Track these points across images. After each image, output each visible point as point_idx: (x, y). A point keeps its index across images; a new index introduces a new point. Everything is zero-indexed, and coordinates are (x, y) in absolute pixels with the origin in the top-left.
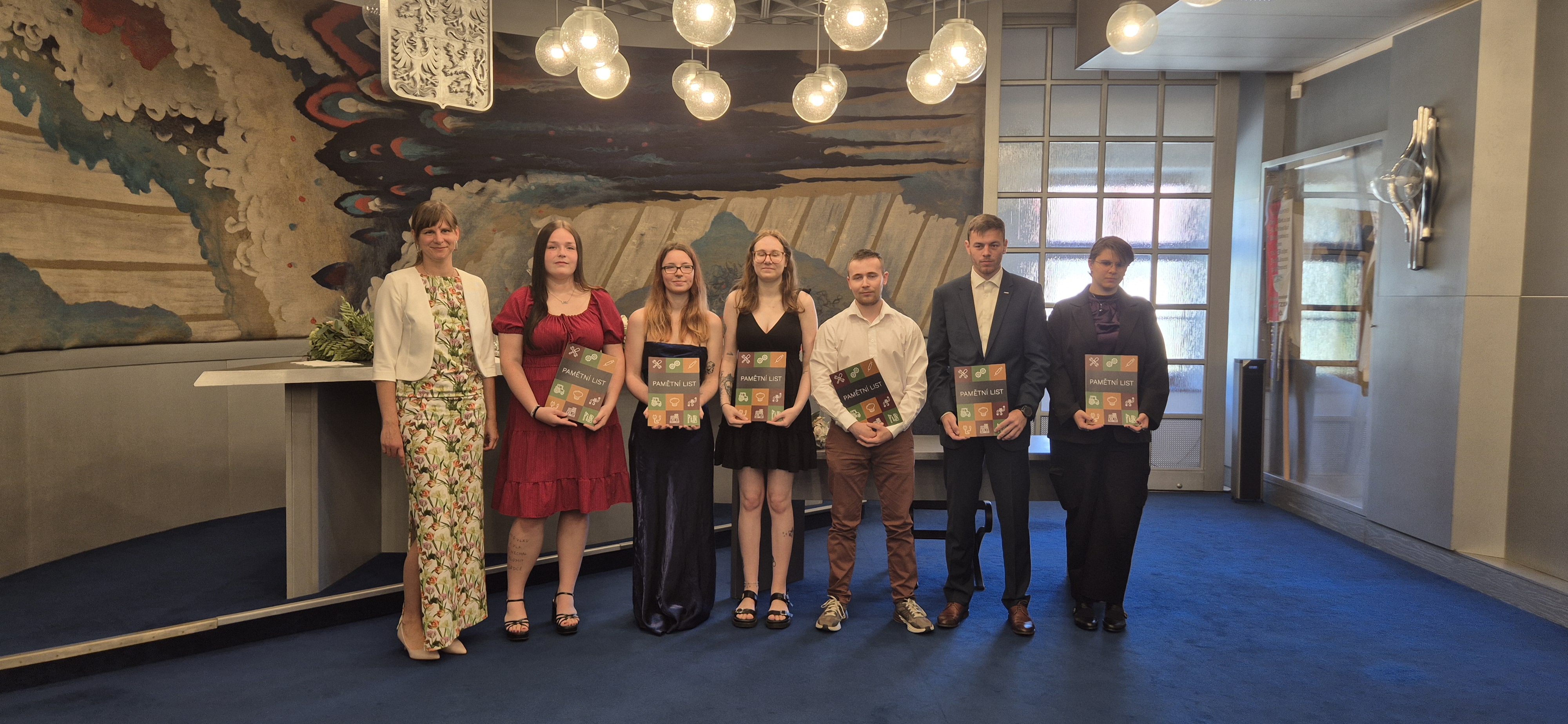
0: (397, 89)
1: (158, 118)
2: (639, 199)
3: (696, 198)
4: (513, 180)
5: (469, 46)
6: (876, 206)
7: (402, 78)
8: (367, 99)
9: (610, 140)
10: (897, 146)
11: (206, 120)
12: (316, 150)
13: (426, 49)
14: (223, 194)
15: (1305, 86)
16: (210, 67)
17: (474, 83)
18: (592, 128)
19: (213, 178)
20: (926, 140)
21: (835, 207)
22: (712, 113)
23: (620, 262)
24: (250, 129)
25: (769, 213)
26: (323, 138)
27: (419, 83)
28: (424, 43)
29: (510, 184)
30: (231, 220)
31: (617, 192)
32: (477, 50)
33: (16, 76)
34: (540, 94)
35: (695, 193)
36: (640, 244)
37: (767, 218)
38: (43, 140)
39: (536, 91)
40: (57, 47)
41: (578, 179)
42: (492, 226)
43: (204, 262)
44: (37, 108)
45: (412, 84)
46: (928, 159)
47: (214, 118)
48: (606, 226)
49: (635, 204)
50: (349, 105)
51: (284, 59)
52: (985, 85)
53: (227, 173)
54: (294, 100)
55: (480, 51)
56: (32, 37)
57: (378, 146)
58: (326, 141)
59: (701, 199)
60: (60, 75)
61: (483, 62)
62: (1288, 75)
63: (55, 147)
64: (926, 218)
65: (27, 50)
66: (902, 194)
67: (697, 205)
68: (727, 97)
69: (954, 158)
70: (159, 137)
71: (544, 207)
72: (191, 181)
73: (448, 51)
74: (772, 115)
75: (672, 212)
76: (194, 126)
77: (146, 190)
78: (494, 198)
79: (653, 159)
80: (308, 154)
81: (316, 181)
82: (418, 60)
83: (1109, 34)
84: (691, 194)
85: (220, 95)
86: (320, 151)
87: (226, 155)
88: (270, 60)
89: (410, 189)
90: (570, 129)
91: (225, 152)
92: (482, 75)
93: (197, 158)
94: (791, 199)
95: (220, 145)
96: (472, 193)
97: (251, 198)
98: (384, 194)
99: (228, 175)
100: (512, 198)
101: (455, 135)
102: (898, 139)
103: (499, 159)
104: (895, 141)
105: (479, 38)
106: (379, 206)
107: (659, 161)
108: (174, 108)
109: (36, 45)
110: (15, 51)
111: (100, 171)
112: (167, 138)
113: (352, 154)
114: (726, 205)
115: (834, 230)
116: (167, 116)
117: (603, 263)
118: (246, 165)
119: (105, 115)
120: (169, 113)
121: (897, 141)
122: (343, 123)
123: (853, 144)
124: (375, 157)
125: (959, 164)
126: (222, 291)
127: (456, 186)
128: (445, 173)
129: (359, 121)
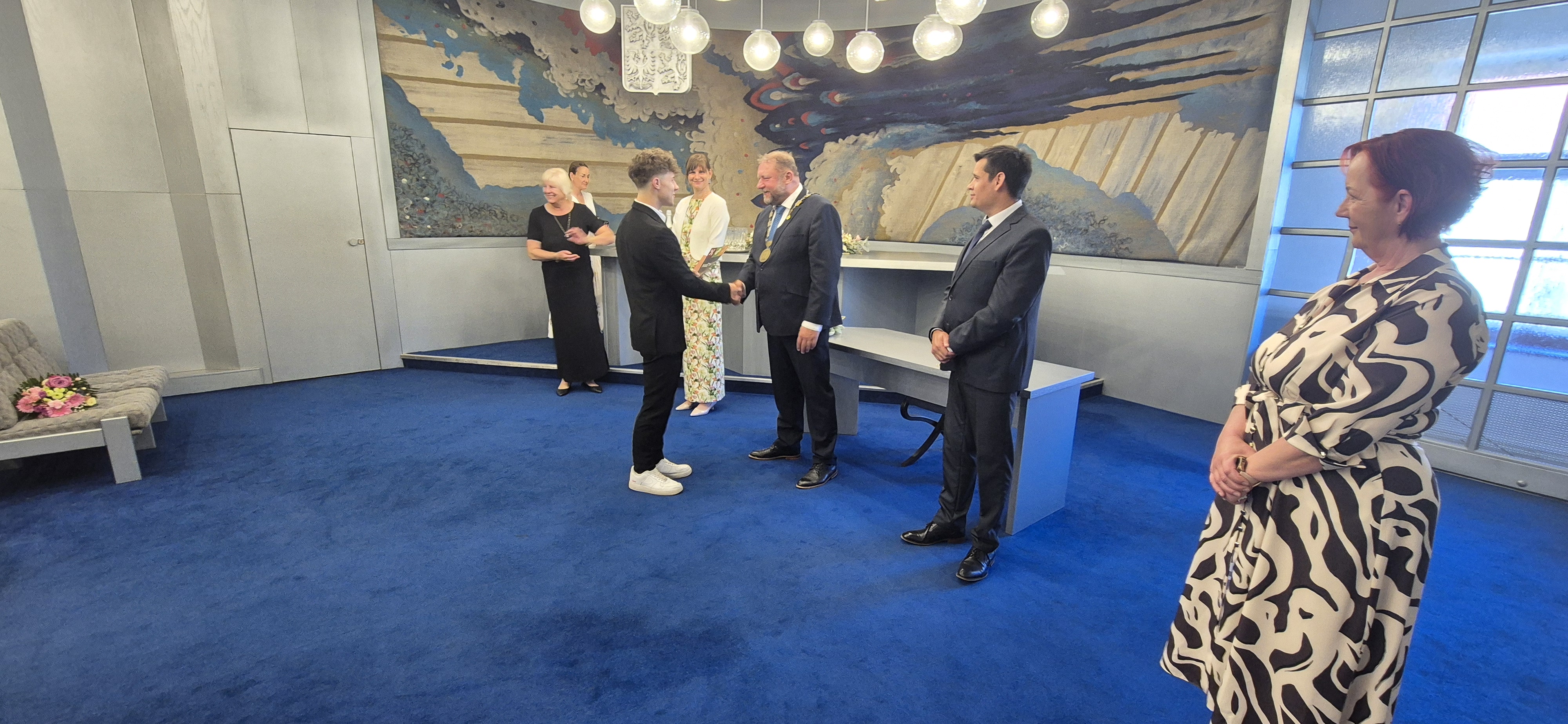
0: (631, 88)
1: (663, 118)
2: (961, 139)
3: (1002, 134)
4: (877, 133)
5: (673, 50)
6: (1152, 128)
8: (788, 90)
9: (944, 94)
10: (1181, 63)
11: (691, 116)
12: (755, 126)
13: (646, 58)
17: (677, 75)
18: (933, 87)
20: (1215, 51)
21: (1112, 132)
23: (943, 189)
24: (718, 118)
25: (1055, 143)
26: (761, 117)
27: (643, 82)
28: (644, 54)
29: (875, 135)
31: (946, 135)
33: (579, 106)
34: (900, 68)
35: (1002, 130)
36: (959, 173)
37: (1054, 147)
38: (595, 135)
39: (897, 66)
40: (605, 88)
41: (920, 127)
42: (861, 166)
44: (592, 119)
45: (638, 83)
46: (1214, 72)
47: (698, 114)
48: (936, 161)
49: (958, 143)
50: (777, 96)
51: (740, 73)
54: (743, 97)
56: (589, 85)
57: (793, 119)
59: (1005, 134)
63: (604, 138)
64: (1203, 135)
65: (586, 92)
66: (1178, 113)
69: (1244, 67)
70: (666, 129)
71: (895, 150)
72: (683, 150)
73: (661, 56)
76: (684, 120)
78: (863, 147)
79: (973, 106)
80: (750, 129)
81: (755, 145)
82: (640, 66)
84: (998, 131)
85: (701, 101)
86: (758, 126)
87: (703, 134)
88: (731, 75)
89: (812, 145)
90: (917, 90)
91: (703, 132)
93: (686, 137)
94: (1075, 128)
95: (700, 129)
96: (849, 144)
97: (717, 156)
100: (875, 145)
101: (842, 105)
102: (1184, 55)
103: (868, 119)
104: (1180, 58)
107: (978, 107)
108: (674, 112)
109: (591, 89)
110: (579, 93)
112: (670, 128)
113: (777, 126)
114: (1023, 138)
115: (1109, 153)
116: (669, 116)
117: (932, 189)
118: (714, 138)
119: (632, 119)
120: (671, 114)
121: (1183, 58)
122: (773, 107)
123: (1138, 68)
124: (791, 126)
125: (1248, 73)
127: (840, 140)
128: (834, 132)
129: (782, 104)
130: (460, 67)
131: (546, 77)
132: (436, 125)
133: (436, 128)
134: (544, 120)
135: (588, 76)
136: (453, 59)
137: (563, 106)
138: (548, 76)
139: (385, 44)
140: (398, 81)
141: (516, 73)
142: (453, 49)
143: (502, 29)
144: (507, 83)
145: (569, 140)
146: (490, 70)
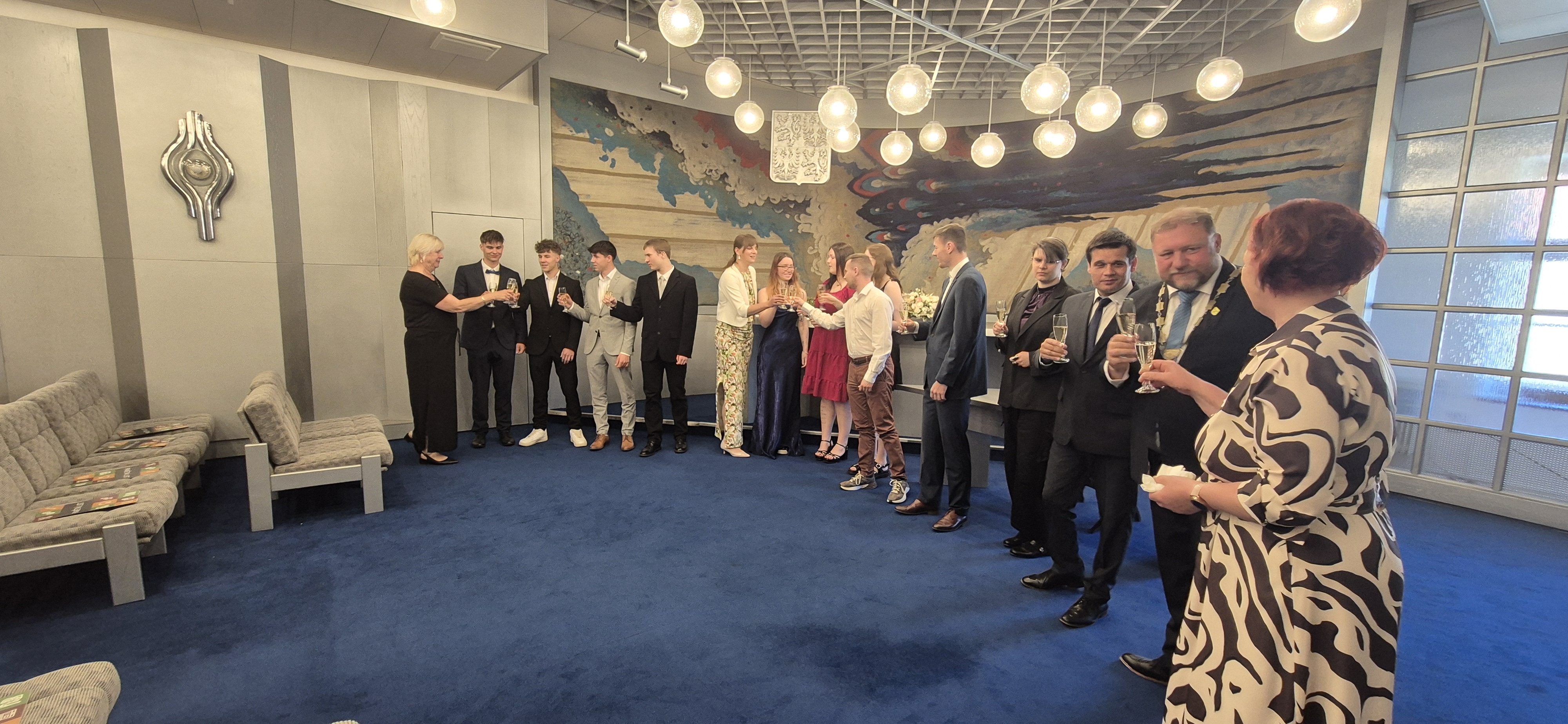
0: (777, 179)
1: (775, 202)
2: (1052, 222)
3: (1092, 219)
4: (970, 216)
5: (817, 148)
6: (1242, 216)
7: (780, 173)
8: (887, 179)
9: (1035, 184)
10: (1268, 159)
11: (800, 201)
12: (857, 210)
14: (807, 235)
17: (818, 168)
19: (802, 228)
20: (1300, 149)
24: (823, 203)
26: (862, 202)
27: (789, 174)
28: (791, 151)
29: (968, 219)
30: (811, 248)
31: (1037, 219)
32: (822, 149)
33: (706, 192)
35: (1092, 215)
38: (718, 217)
40: (727, 177)
41: (1011, 212)
44: (716, 204)
45: (786, 175)
46: (1301, 167)
47: (805, 199)
48: (1027, 243)
49: (1048, 226)
50: (877, 184)
53: (809, 225)
56: (715, 174)
57: (892, 204)
58: (862, 204)
59: (1096, 219)
60: (728, 188)
63: (725, 220)
65: (712, 180)
66: (1267, 202)
67: (1090, 224)
69: (1330, 163)
70: (776, 211)
71: (988, 232)
72: (791, 230)
73: (805, 153)
75: (1074, 230)
77: (768, 236)
79: (1063, 194)
80: (853, 212)
81: (856, 226)
84: (1089, 216)
85: (808, 188)
86: (860, 210)
89: (909, 227)
90: (1009, 180)
91: (810, 215)
92: (824, 164)
93: (795, 219)
95: (808, 212)
97: (821, 236)
98: (893, 230)
101: (937, 193)
102: (1269, 153)
103: (962, 205)
104: (1267, 155)
106: (890, 237)
107: (1068, 195)
108: (786, 197)
109: (717, 178)
110: (707, 182)
111: (746, 229)
112: (780, 212)
113: (877, 210)
116: (781, 201)
118: (820, 220)
119: (749, 204)
120: (782, 199)
121: (1269, 155)
122: (873, 194)
123: (1225, 162)
124: (890, 210)
125: (1335, 168)
128: (929, 215)
129: (882, 191)
130: (613, 160)
131: (680, 168)
132: (590, 209)
133: (590, 211)
134: (677, 205)
135: (715, 166)
136: (608, 153)
137: (693, 193)
138: (682, 166)
139: (556, 141)
140: (564, 172)
141: (657, 165)
142: (609, 144)
143: (648, 128)
144: (649, 173)
145: (696, 222)
146: (637, 162)
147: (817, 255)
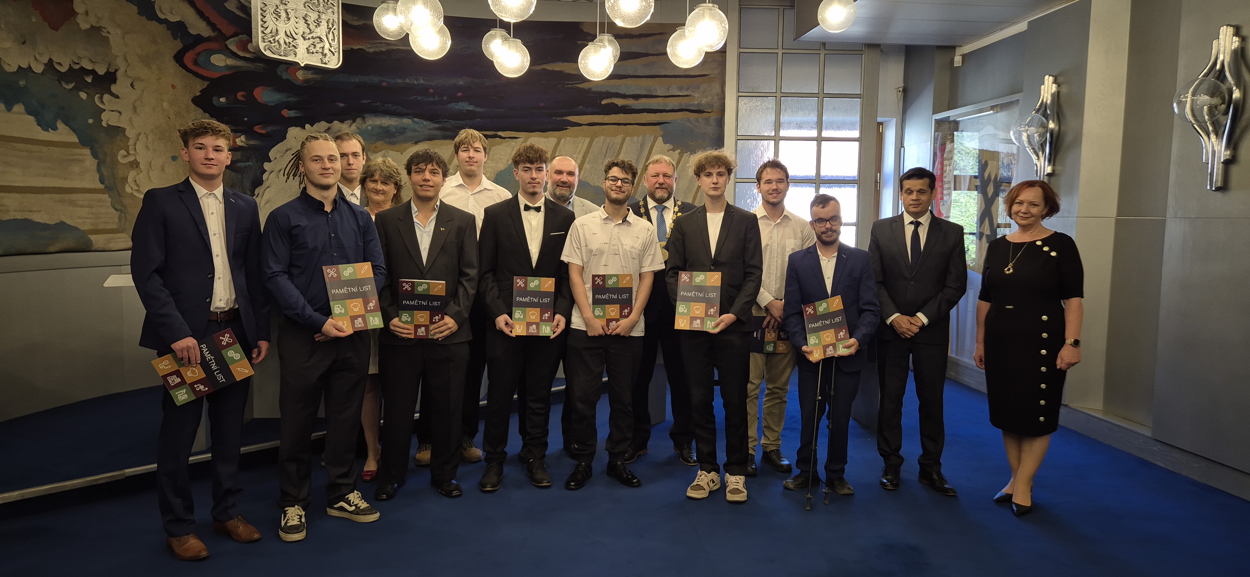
0: (265, 51)
1: (62, 69)
3: (501, 137)
4: (354, 122)
5: (323, 16)
6: (642, 145)
7: (270, 41)
8: (234, 55)
9: (431, 91)
10: (659, 98)
11: (101, 71)
12: (192, 96)
13: (289, 19)
14: (116, 131)
15: (964, 56)
16: (105, 28)
17: (327, 46)
18: (417, 81)
19: (107, 118)
20: (680, 94)
21: (610, 146)
22: (516, 73)
24: (139, 79)
26: (198, 86)
27: (283, 46)
28: (287, 14)
30: (123, 152)
31: (437, 132)
32: (329, 19)
34: (375, 53)
35: (500, 133)
39: (371, 50)
41: (406, 121)
43: (102, 186)
45: (278, 47)
46: (682, 109)
47: (108, 69)
50: (219, 60)
51: (165, 21)
52: (725, 52)
53: (119, 114)
54: (173, 55)
55: (332, 21)
57: (243, 93)
58: (201, 89)
59: (504, 138)
61: (334, 29)
62: (952, 49)
64: (681, 155)
66: (661, 136)
67: (501, 144)
68: (527, 59)
69: (702, 109)
70: (64, 85)
71: (379, 144)
72: (91, 121)
73: (306, 20)
74: (561, 72)
76: (92, 76)
77: (55, 128)
79: (465, 106)
80: (186, 100)
82: (283, 27)
83: (819, 17)
84: (497, 135)
85: (113, 51)
86: (196, 97)
87: (118, 100)
88: (154, 22)
89: (270, 129)
90: (399, 81)
91: (117, 97)
92: (333, 40)
93: (95, 102)
94: (576, 139)
95: (113, 92)
97: (139, 135)
98: (249, 133)
99: (120, 116)
101: (306, 85)
102: (659, 93)
103: (341, 105)
104: (656, 94)
105: (331, 10)
106: (244, 142)
107: (471, 108)
108: (76, 62)
111: (16, 113)
112: (71, 86)
113: (222, 100)
116: (71, 68)
118: (135, 108)
119: (20, 67)
120: (72, 66)
121: (658, 95)
122: (215, 75)
123: (624, 96)
124: (241, 102)
125: (705, 113)
126: (116, 210)
127: (307, 126)
128: (298, 115)
129: (228, 73)
147: (135, 165)
